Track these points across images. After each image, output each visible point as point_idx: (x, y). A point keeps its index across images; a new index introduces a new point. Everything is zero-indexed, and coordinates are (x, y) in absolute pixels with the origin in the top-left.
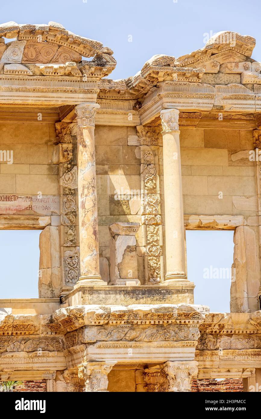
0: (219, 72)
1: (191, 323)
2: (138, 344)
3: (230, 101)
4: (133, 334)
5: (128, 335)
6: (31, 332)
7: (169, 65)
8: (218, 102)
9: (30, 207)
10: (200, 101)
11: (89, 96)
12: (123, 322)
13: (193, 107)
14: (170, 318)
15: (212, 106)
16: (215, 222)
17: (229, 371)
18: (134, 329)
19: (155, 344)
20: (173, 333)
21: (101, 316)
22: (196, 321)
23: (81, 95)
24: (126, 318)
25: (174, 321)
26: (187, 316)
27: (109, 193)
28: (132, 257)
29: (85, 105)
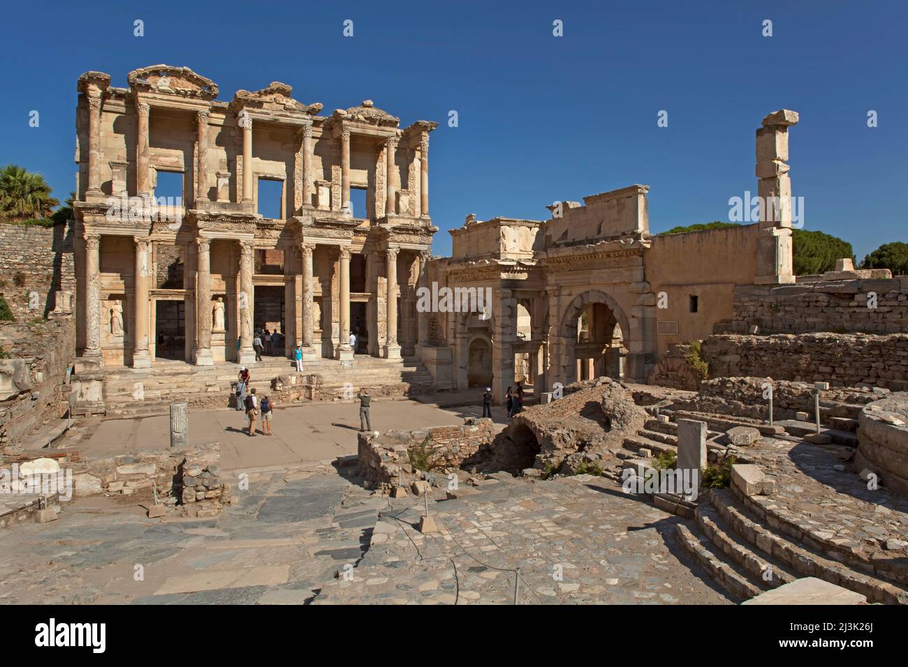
2: (225, 230)
10: (263, 115)
11: (205, 107)
13: (258, 118)
19: (233, 230)
20: (243, 226)
21: (206, 215)
24: (219, 217)
28: (226, 189)
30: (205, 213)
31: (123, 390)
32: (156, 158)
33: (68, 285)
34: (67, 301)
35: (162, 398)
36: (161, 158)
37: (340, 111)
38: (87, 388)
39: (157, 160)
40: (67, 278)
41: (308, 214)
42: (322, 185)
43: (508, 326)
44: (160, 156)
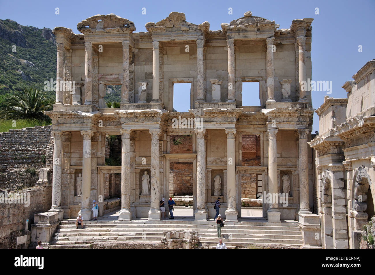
0: (174, 26)
1: (157, 116)
2: (138, 123)
3: (177, 37)
4: (137, 120)
5: (135, 120)
6: (115, 119)
7: (152, 26)
8: (173, 38)
9: (118, 77)
10: (166, 38)
11: (126, 38)
12: (133, 116)
13: (163, 40)
14: (149, 114)
15: (170, 39)
16: (183, 80)
17: (185, 132)
18: (137, 118)
19: (145, 123)
20: (151, 120)
21: (125, 114)
22: (158, 115)
23: (123, 38)
24: (134, 114)
25: (151, 115)
26: (155, 113)
27: (145, 71)
28: (144, 93)
29: (124, 42)
30: (124, 112)
31: (65, 235)
32: (105, 76)
33: (49, 164)
34: (46, 175)
35: (86, 243)
36: (108, 77)
37: (223, 24)
38: (40, 233)
39: (104, 78)
40: (48, 160)
41: (200, 107)
42: (214, 84)
43: (340, 198)
44: (107, 75)
